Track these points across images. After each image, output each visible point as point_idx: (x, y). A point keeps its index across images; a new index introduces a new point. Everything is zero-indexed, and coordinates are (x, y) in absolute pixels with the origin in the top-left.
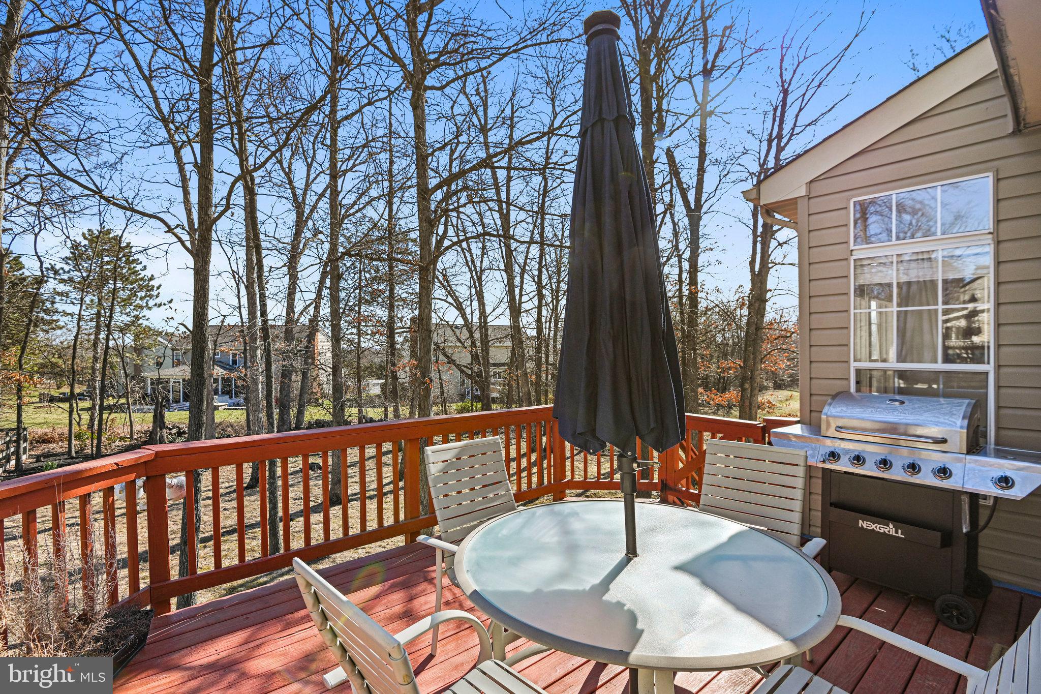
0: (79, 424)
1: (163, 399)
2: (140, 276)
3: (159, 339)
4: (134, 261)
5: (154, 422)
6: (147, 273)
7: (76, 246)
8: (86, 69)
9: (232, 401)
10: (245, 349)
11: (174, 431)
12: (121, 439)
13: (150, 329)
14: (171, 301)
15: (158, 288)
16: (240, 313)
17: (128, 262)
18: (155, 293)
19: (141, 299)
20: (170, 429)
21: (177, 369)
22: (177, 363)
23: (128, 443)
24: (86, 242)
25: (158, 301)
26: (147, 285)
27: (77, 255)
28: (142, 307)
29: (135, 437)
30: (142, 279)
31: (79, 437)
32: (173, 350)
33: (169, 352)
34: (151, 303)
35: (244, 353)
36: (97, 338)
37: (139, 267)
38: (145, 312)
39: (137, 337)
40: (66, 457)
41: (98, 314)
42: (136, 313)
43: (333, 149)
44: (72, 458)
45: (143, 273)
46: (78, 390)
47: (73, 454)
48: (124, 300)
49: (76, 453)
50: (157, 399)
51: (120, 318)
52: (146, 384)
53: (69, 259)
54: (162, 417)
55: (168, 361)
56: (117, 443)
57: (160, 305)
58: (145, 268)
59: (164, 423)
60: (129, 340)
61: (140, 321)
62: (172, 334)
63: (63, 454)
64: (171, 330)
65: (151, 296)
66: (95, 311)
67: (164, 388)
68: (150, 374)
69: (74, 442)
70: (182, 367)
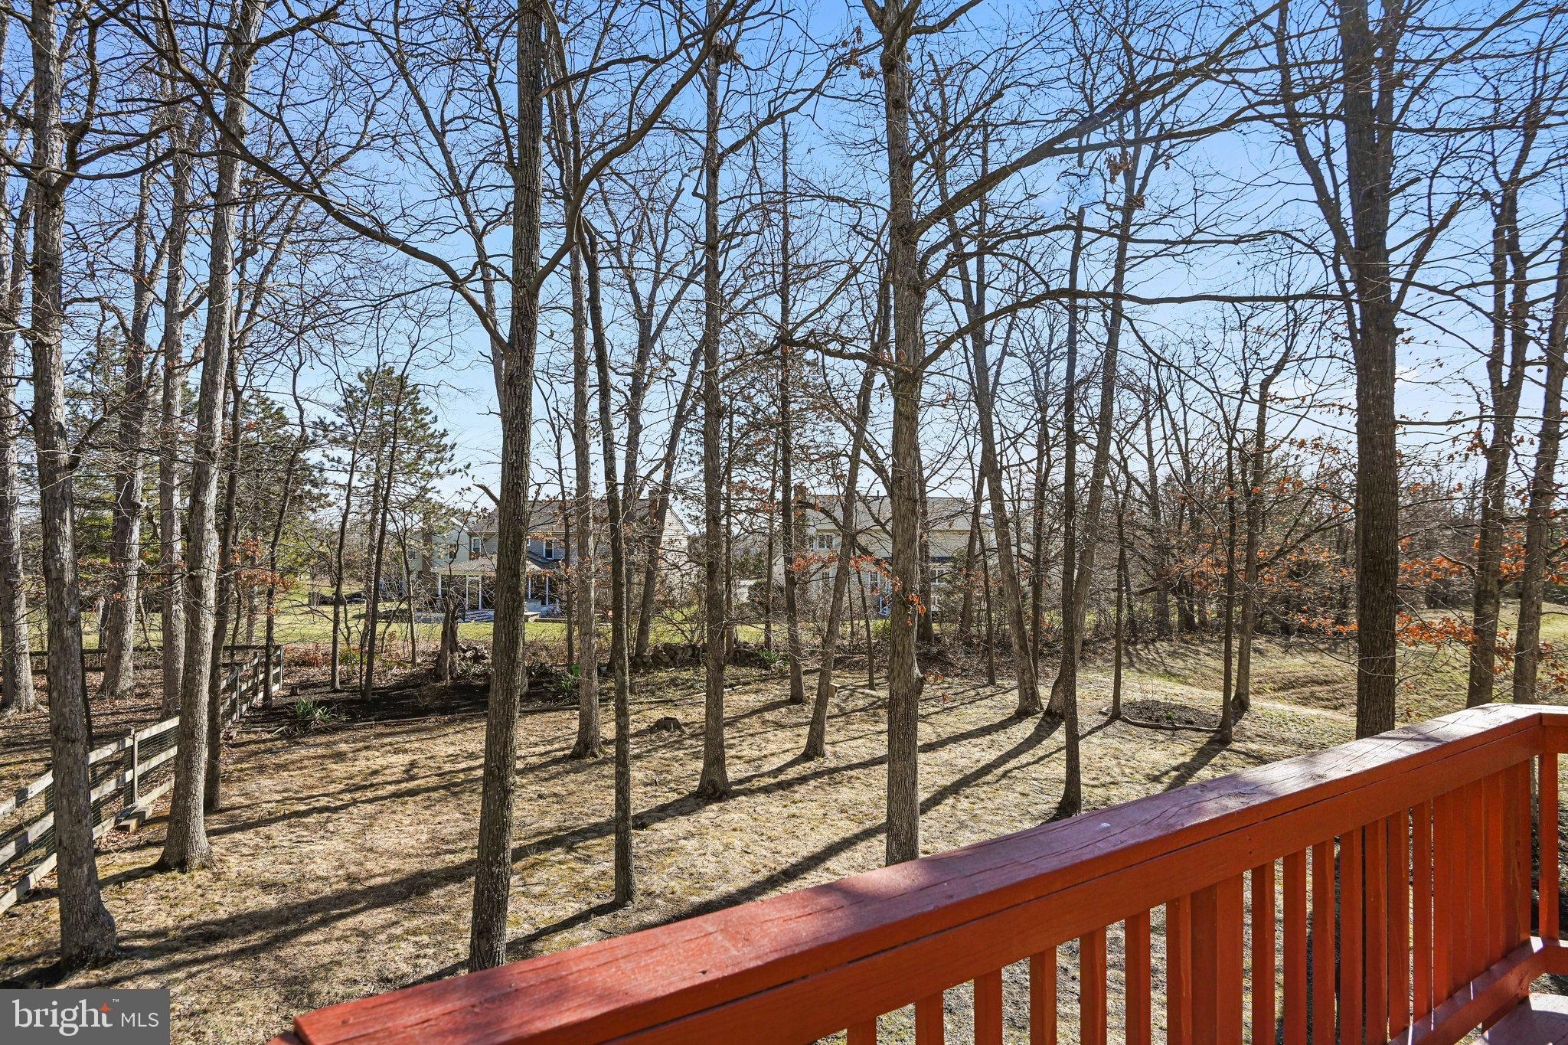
0: (347, 639)
1: (456, 607)
2: (430, 431)
3: (453, 520)
4: (422, 411)
5: (444, 642)
6: (438, 427)
7: (349, 392)
8: (362, 137)
9: (545, 609)
10: (567, 535)
11: (469, 654)
12: (400, 664)
13: (441, 506)
14: (468, 466)
15: (452, 448)
16: (561, 480)
17: (415, 412)
18: (448, 455)
19: (431, 463)
20: (465, 651)
21: (475, 564)
22: (475, 554)
23: (408, 671)
24: (362, 385)
25: (451, 466)
26: (438, 445)
27: (351, 405)
28: (430, 475)
29: (419, 661)
30: (432, 436)
31: (345, 659)
32: (471, 535)
33: (465, 538)
34: (443, 468)
35: (566, 541)
36: (374, 519)
37: (428, 419)
38: (435, 482)
39: (426, 518)
40: (328, 689)
41: (376, 485)
42: (423, 483)
43: (711, 201)
44: (336, 691)
45: (433, 427)
46: (346, 590)
47: (338, 686)
48: (408, 466)
49: (341, 683)
50: (448, 607)
51: (403, 490)
52: (434, 585)
53: (342, 410)
54: (454, 633)
55: (463, 552)
56: (395, 671)
57: (454, 472)
58: (435, 419)
59: (456, 644)
60: (415, 522)
61: (429, 495)
62: (470, 513)
63: (325, 685)
64: (467, 507)
65: (442, 460)
66: (372, 480)
67: (457, 590)
68: (440, 570)
69: (339, 667)
70: (482, 560)
